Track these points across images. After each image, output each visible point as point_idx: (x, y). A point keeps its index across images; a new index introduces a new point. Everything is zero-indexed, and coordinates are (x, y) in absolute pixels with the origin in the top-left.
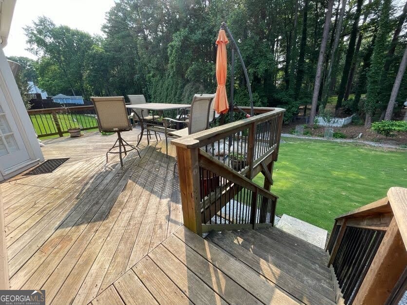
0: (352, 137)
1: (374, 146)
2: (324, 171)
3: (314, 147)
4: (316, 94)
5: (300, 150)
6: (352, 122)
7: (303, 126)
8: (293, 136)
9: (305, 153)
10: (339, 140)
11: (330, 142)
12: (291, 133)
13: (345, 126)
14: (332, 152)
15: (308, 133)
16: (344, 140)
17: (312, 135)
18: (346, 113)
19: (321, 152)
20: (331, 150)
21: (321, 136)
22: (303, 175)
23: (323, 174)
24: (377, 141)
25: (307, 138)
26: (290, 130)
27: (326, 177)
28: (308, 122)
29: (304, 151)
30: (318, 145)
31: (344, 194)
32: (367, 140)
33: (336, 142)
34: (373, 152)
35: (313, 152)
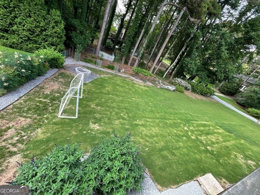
13: (113, 61)
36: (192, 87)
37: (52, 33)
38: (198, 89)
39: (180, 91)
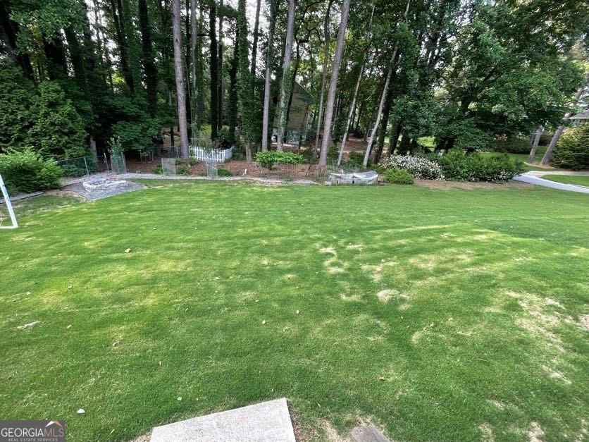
0: (238, 175)
1: (264, 183)
2: (223, 227)
3: (196, 191)
4: (182, 110)
5: (177, 198)
6: (233, 156)
7: (173, 160)
8: (160, 177)
9: (185, 202)
10: (226, 178)
11: (216, 181)
12: (157, 173)
13: (227, 161)
14: (224, 195)
15: (183, 171)
16: (232, 178)
17: (190, 174)
18: (225, 145)
19: (211, 197)
20: (221, 193)
21: (202, 175)
22: (190, 245)
23: (222, 233)
24: (263, 177)
25: (183, 178)
26: (154, 167)
27: (229, 239)
28: (180, 155)
29: (183, 199)
30: (203, 187)
31: (265, 262)
32: (253, 176)
33: (224, 181)
34: (266, 189)
35: (198, 199)
36: (443, 166)
37: (45, 128)
38: (462, 167)
39: (396, 182)
